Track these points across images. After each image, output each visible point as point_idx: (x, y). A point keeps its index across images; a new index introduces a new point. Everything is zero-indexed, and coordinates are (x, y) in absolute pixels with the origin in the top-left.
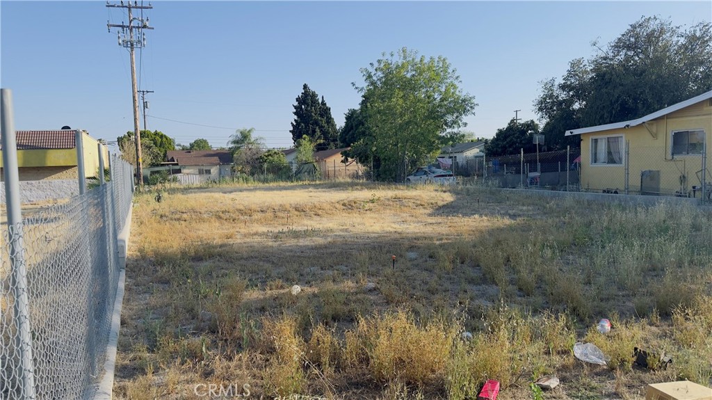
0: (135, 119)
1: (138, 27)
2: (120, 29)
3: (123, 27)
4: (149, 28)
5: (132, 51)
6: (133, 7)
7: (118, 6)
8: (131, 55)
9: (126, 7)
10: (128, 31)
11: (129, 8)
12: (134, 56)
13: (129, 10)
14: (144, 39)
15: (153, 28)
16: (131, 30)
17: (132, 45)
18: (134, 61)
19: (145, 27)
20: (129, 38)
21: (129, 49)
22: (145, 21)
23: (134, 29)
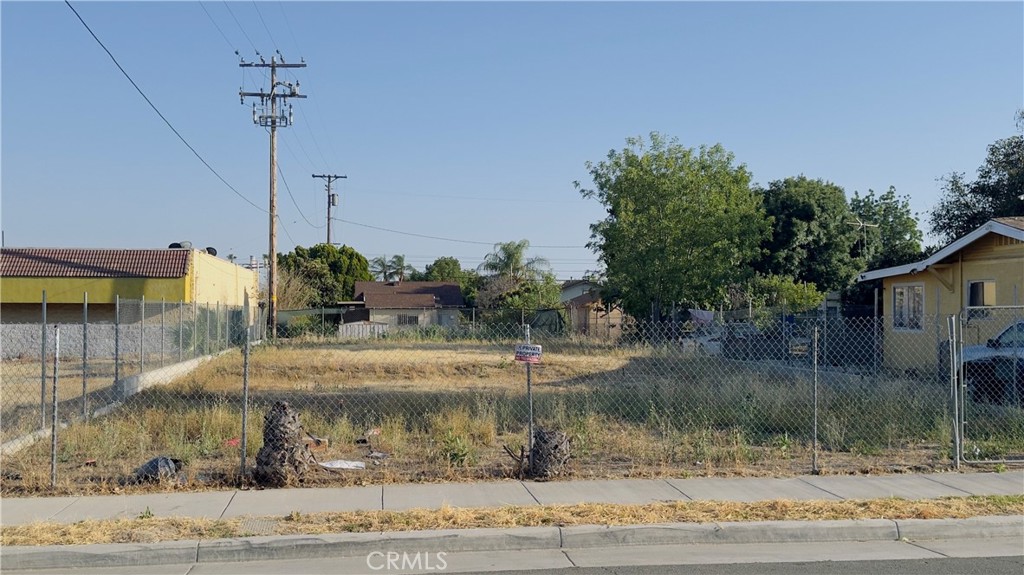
0: (271, 235)
1: (284, 96)
2: (259, 98)
3: (262, 95)
4: (299, 96)
5: (273, 131)
6: (279, 66)
7: (257, 65)
8: (272, 137)
9: (268, 65)
10: (270, 102)
11: (273, 67)
12: (275, 138)
13: (273, 71)
14: (290, 114)
15: (305, 97)
16: (273, 101)
17: (274, 122)
18: (275, 146)
19: (293, 94)
20: (270, 114)
21: (269, 129)
22: (294, 85)
23: (277, 99)
